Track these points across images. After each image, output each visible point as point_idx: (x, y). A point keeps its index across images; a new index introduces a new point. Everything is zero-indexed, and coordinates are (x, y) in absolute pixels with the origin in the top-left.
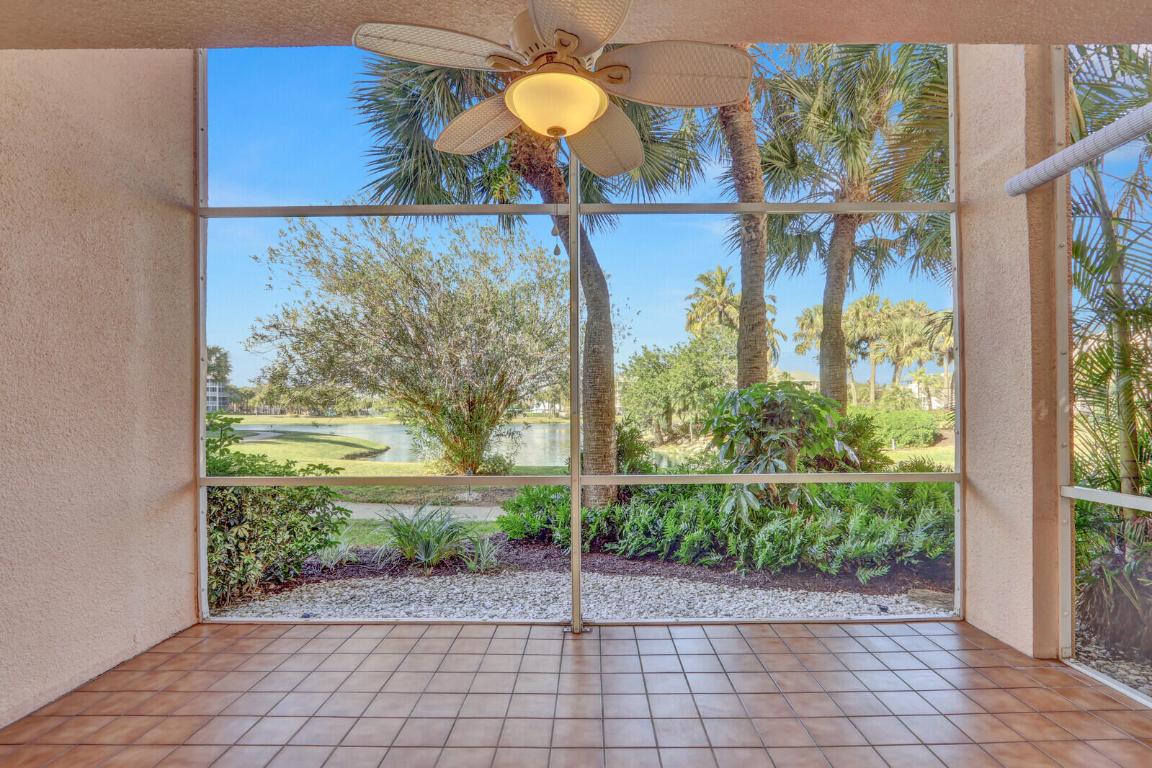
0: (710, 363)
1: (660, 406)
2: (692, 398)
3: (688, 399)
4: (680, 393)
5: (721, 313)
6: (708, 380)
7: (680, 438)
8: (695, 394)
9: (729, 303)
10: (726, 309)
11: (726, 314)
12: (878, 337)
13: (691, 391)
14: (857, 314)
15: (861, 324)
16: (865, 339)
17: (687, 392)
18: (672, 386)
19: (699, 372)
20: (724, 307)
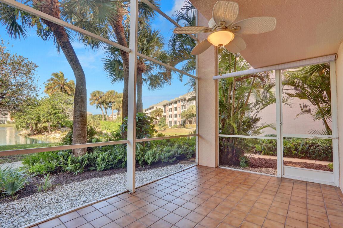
0: (59, 105)
1: (35, 120)
2: (50, 117)
3: (48, 117)
4: (46, 115)
5: (62, 88)
6: (57, 111)
7: (43, 132)
8: (52, 116)
9: (65, 85)
10: (64, 87)
11: (64, 89)
12: (114, 102)
13: (50, 115)
14: (109, 95)
15: (110, 98)
16: (110, 102)
17: (48, 115)
18: (41, 113)
19: (54, 108)
20: (64, 86)
